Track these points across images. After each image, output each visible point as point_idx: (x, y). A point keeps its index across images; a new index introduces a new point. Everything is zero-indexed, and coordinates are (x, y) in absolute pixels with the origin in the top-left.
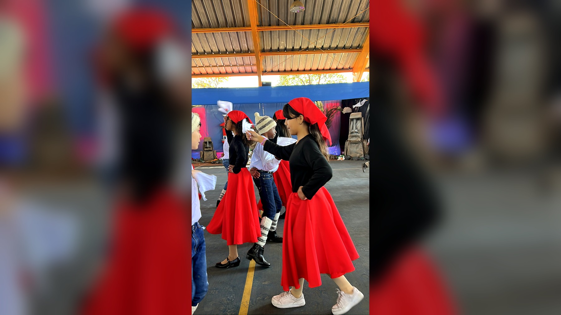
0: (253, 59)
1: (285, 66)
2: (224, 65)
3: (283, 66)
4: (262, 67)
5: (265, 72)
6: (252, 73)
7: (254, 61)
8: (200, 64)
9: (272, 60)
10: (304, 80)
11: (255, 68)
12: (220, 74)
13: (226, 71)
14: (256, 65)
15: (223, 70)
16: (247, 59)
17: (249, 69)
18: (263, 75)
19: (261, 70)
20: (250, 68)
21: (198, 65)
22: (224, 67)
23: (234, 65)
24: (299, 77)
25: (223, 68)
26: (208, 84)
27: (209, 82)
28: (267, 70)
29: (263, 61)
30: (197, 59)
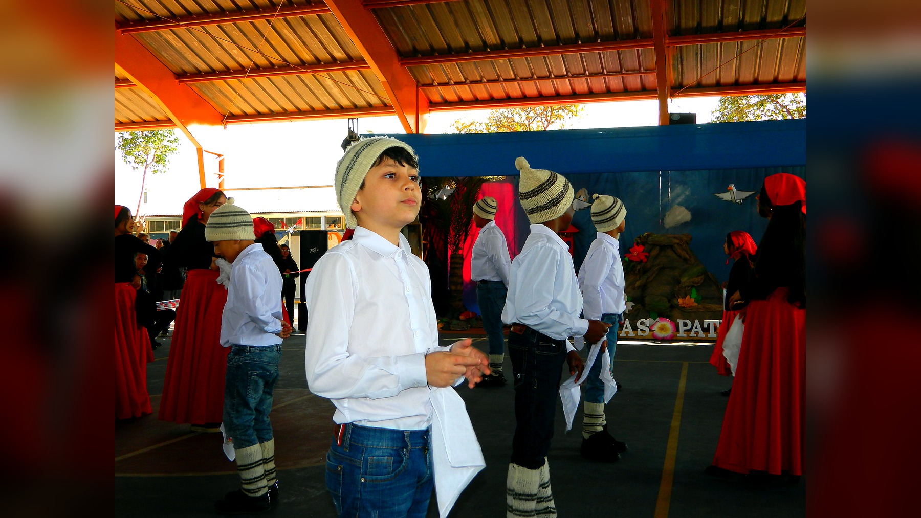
0: (649, 55)
1: (739, 70)
2: (570, 75)
3: (731, 72)
4: (672, 76)
5: (679, 89)
6: (643, 92)
7: (652, 61)
8: (509, 72)
9: (699, 57)
10: (793, 107)
11: (652, 79)
12: (558, 96)
13: (573, 90)
14: (654, 69)
15: (565, 86)
16: (631, 56)
17: (634, 81)
18: (673, 95)
19: (668, 83)
20: (639, 80)
21: (503, 75)
22: (567, 80)
23: (596, 71)
24: (779, 101)
25: (565, 82)
26: (524, 125)
27: (528, 118)
28: (685, 83)
29: (674, 60)
30: (501, 61)
